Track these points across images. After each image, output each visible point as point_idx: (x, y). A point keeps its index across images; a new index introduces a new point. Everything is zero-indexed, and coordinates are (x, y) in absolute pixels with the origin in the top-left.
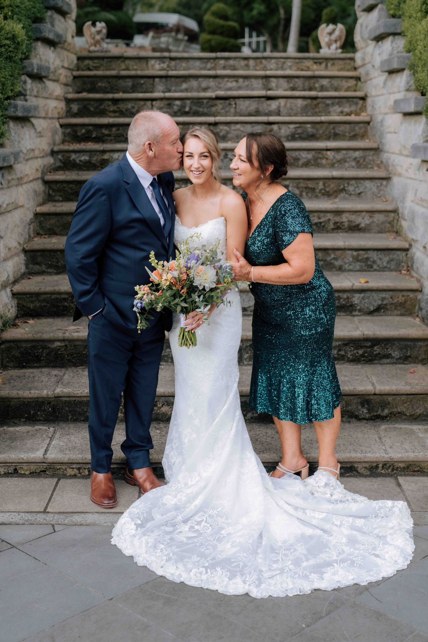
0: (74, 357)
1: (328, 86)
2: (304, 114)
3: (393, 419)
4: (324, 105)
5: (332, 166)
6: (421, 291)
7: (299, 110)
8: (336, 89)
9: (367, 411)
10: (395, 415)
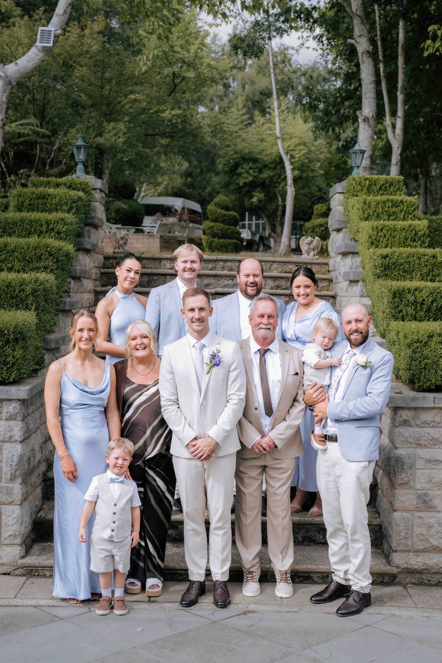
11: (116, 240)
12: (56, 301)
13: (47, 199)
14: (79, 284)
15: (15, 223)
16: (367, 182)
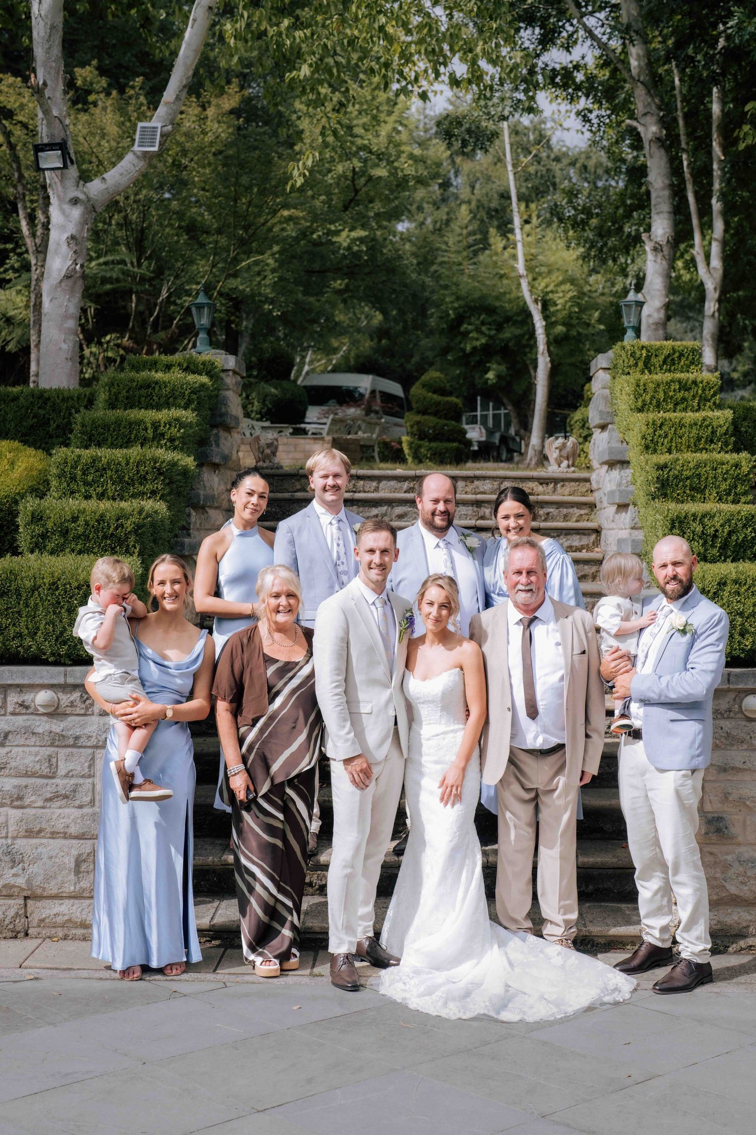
1: (556, 514)
8: (565, 519)
11: (259, 448)
12: (169, 542)
13: (154, 388)
14: (203, 517)
15: (106, 427)
16: (644, 352)
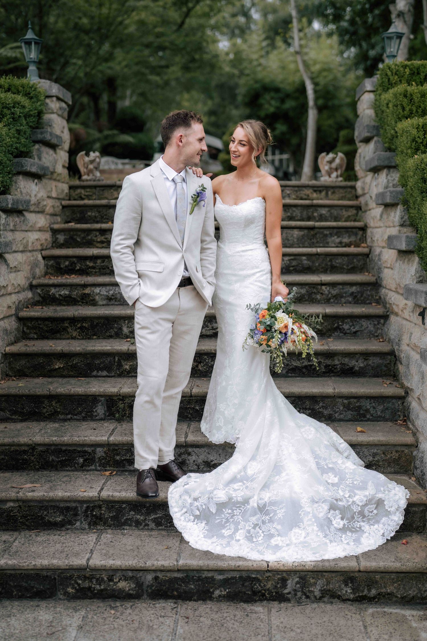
0: (28, 519)
1: (327, 215)
2: (301, 245)
3: (382, 601)
4: (321, 236)
5: (328, 301)
6: (417, 447)
7: (295, 240)
8: (336, 219)
9: (351, 591)
10: (384, 596)
11: (84, 164)
16: (407, 71)
